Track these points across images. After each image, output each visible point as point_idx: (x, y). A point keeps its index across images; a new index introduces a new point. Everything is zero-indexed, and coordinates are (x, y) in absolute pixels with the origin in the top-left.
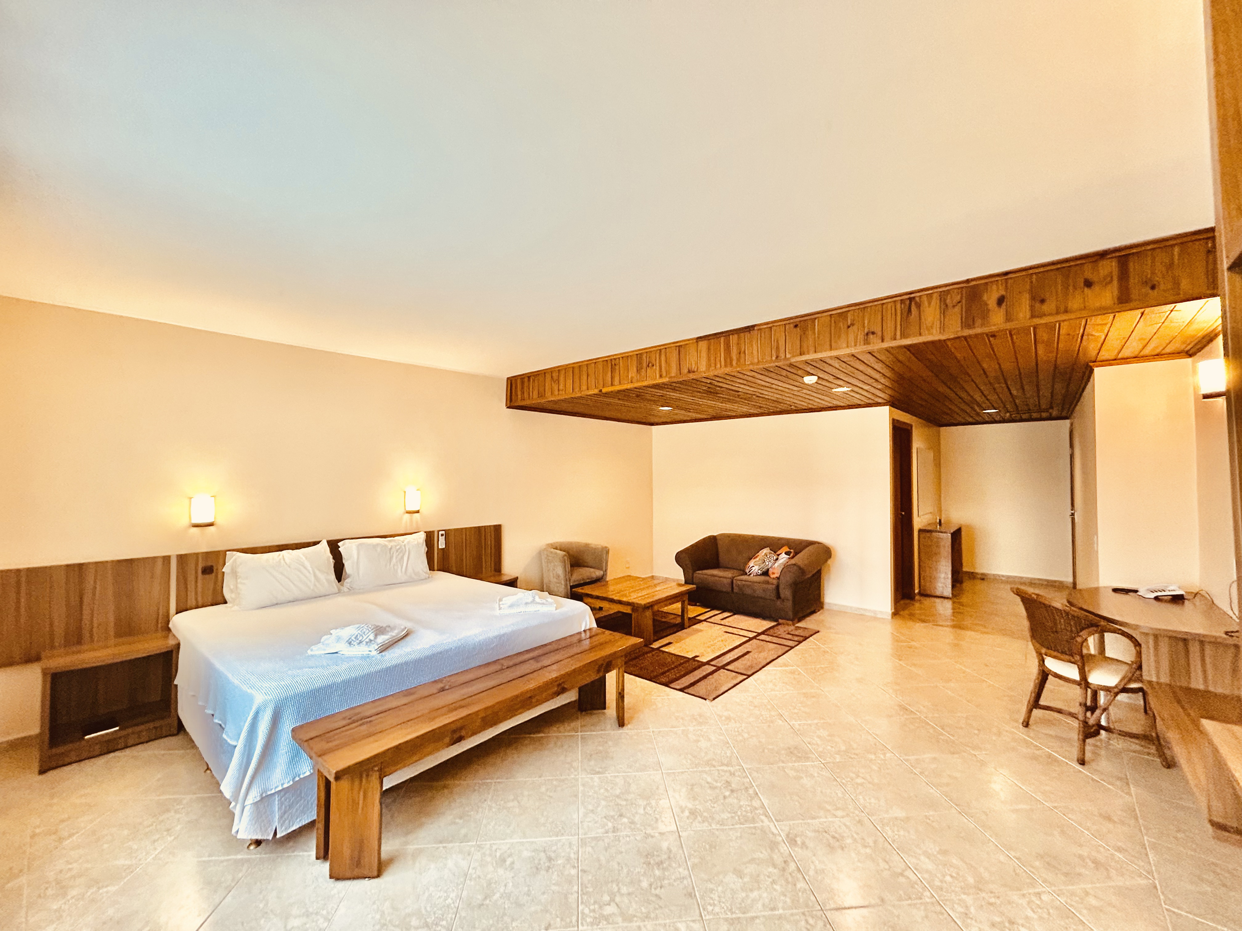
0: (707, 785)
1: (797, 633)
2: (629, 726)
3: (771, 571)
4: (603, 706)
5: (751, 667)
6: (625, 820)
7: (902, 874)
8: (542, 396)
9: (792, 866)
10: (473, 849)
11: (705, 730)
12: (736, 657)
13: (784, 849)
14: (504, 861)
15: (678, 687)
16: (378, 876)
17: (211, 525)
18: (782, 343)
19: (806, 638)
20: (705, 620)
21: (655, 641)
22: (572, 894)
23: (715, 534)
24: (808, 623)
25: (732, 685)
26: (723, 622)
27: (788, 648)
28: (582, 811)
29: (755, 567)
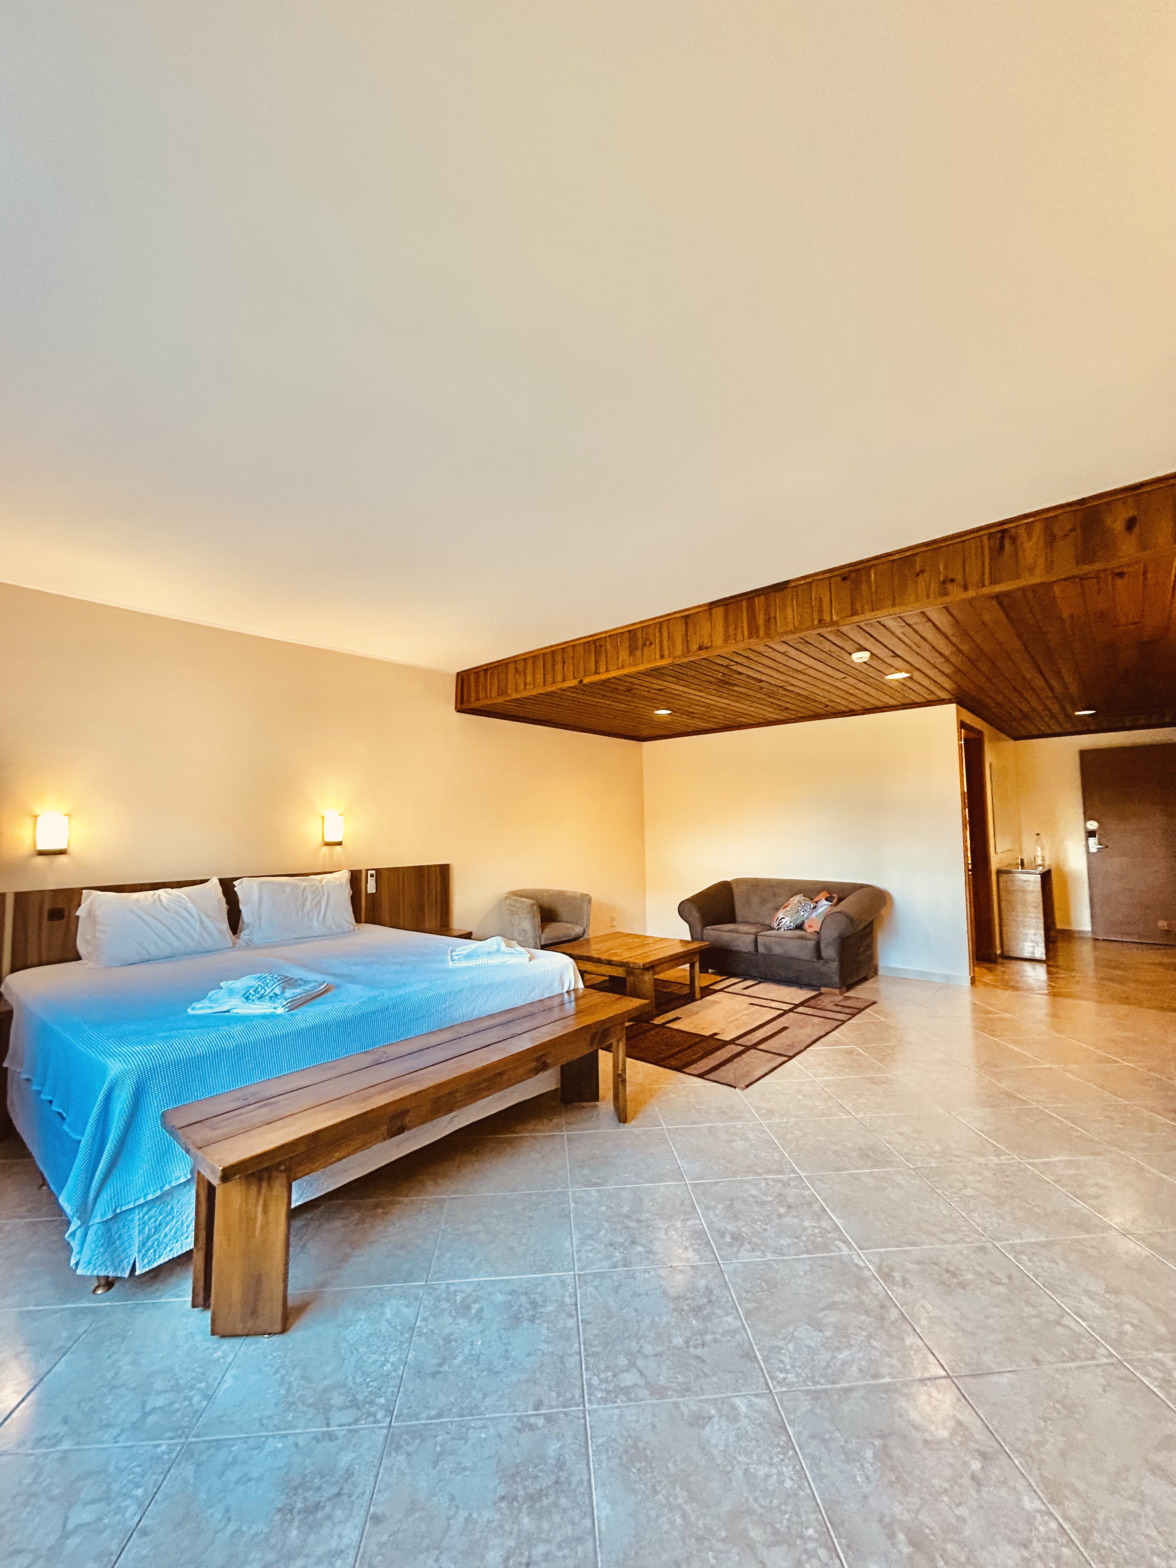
0: (752, 1199)
1: (848, 1003)
2: (633, 1122)
3: (806, 926)
4: (596, 1097)
5: (792, 1045)
6: (640, 1249)
7: (1058, 1323)
8: (502, 694)
9: (894, 1314)
10: (421, 1291)
11: (739, 1126)
12: (769, 1034)
13: (878, 1287)
14: (469, 1308)
15: (696, 1072)
16: (284, 1331)
17: (62, 852)
18: (826, 601)
19: (861, 1010)
20: (722, 990)
21: (658, 1015)
22: (571, 1356)
23: (729, 880)
24: (861, 992)
25: (770, 1069)
26: (747, 992)
27: (838, 1023)
28: (576, 1236)
29: (785, 919)
